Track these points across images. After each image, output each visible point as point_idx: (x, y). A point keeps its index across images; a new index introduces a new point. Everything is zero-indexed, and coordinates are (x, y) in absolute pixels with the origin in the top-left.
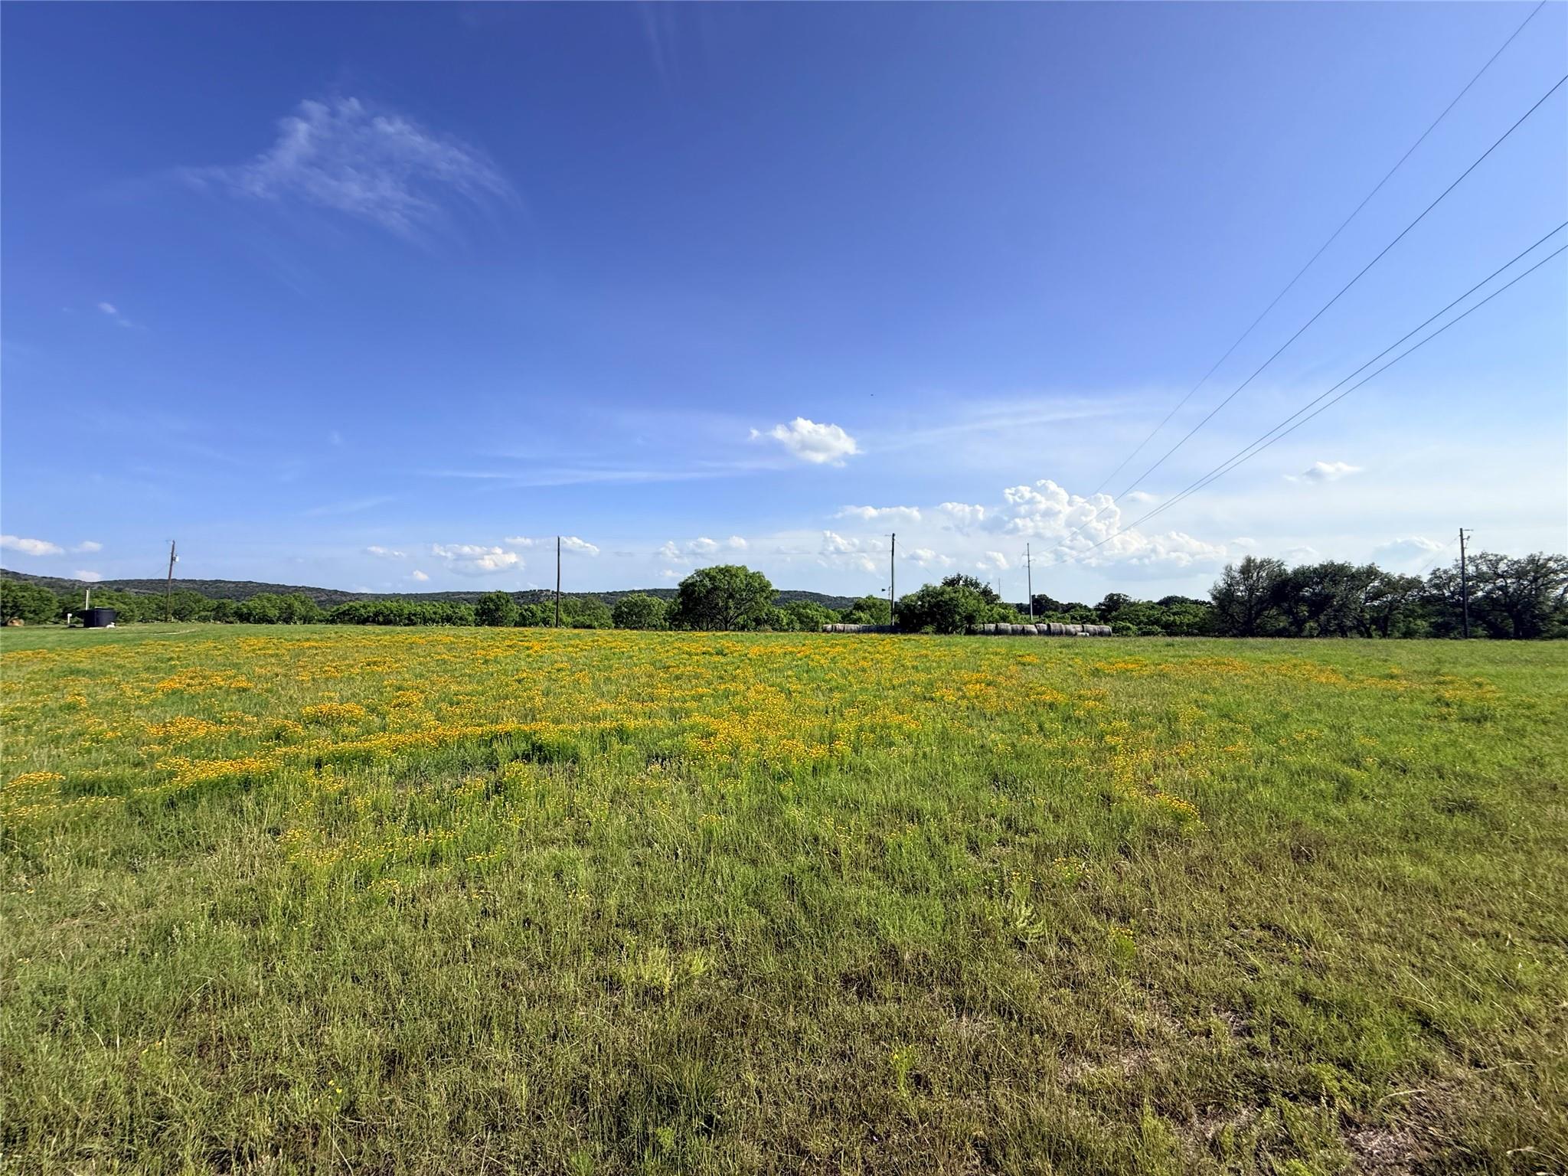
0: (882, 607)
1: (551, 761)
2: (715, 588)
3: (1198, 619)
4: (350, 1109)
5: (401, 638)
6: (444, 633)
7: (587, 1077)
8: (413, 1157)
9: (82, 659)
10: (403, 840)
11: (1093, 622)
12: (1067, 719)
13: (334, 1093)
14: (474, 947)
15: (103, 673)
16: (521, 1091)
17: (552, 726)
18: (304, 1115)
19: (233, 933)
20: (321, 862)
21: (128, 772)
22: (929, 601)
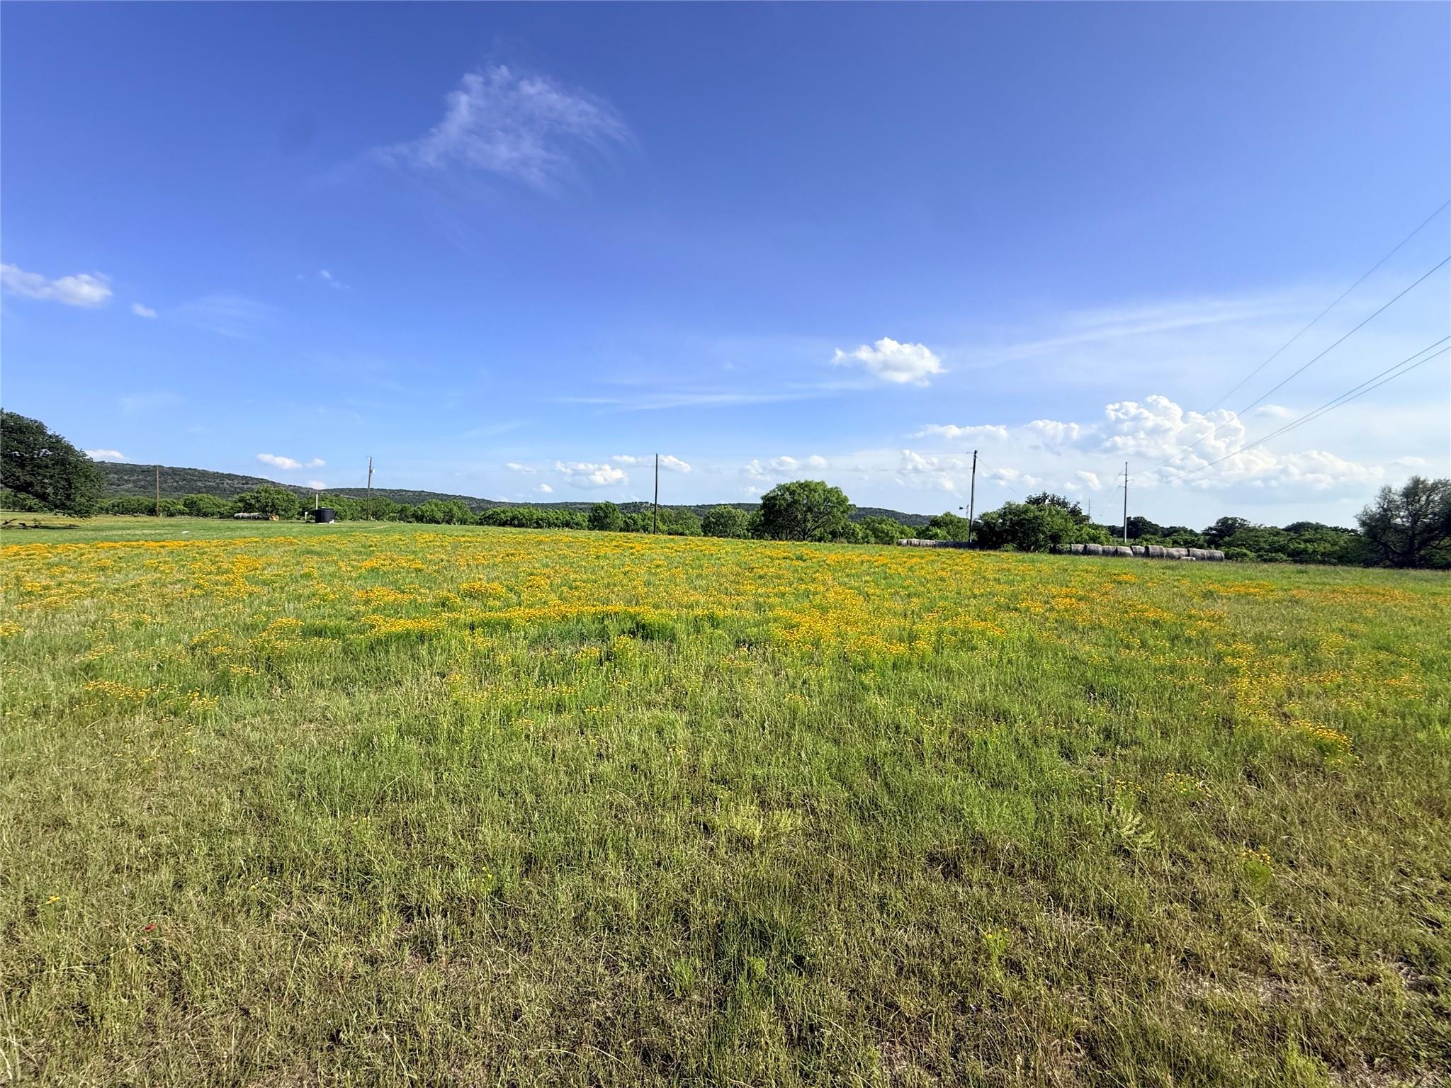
0: (960, 525)
1: (652, 638)
2: (795, 502)
3: (1338, 548)
4: (498, 892)
5: (532, 537)
6: (565, 535)
7: (687, 902)
8: (546, 939)
9: (315, 543)
10: (535, 693)
11: (1201, 547)
12: (1173, 639)
13: (486, 877)
14: (591, 782)
15: (328, 554)
16: (632, 904)
17: (652, 610)
18: (465, 891)
19: (412, 746)
20: (476, 700)
21: (345, 622)
22: (1011, 519)
